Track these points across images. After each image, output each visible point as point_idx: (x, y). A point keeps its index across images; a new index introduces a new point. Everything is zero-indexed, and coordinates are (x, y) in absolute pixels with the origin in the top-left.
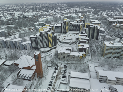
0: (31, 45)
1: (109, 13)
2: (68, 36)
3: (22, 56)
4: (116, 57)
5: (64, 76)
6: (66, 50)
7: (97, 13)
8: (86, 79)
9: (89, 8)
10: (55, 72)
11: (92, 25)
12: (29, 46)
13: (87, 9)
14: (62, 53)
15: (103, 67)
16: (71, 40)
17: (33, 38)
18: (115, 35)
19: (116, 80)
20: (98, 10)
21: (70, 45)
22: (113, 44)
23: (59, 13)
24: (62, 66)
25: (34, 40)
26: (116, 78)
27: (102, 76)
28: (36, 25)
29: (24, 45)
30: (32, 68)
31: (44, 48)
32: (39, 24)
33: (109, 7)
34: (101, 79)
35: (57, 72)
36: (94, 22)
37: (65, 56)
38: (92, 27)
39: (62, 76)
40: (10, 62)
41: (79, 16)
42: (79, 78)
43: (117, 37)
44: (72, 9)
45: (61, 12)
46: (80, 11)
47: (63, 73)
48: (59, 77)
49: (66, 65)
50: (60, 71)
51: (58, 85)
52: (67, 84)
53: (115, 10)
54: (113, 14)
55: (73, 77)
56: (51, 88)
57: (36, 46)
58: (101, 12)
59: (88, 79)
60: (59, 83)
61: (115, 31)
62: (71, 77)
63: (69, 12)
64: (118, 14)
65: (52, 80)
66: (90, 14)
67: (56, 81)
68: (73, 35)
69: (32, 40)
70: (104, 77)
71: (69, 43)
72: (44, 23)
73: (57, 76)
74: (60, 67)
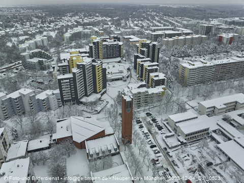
0: (60, 98)
1: (135, 22)
3: (58, 121)
5: (160, 128)
6: (139, 87)
7: (118, 23)
8: (194, 118)
9: (98, 16)
10: (141, 127)
12: (55, 99)
13: (95, 18)
15: (194, 99)
16: (121, 73)
17: (64, 81)
18: (173, 56)
19: (225, 106)
20: (115, 18)
21: (125, 81)
22: (194, 65)
24: (143, 115)
25: (67, 84)
26: (225, 104)
27: (209, 108)
28: (27, 57)
29: (43, 100)
30: (107, 133)
32: (31, 54)
33: (129, 12)
34: (208, 113)
35: (144, 125)
37: (142, 97)
39: (156, 129)
40: (41, 141)
41: (96, 32)
42: (185, 120)
45: (50, 27)
46: (85, 21)
47: (154, 124)
48: (153, 132)
49: (148, 112)
50: (147, 122)
51: (166, 140)
52: (174, 135)
53: (142, 17)
54: (144, 24)
55: (178, 122)
56: (159, 150)
57: (71, 97)
58: (123, 21)
59: (197, 118)
60: (164, 138)
61: (172, 49)
62: (176, 123)
63: (65, 25)
64: (152, 24)
65: (149, 139)
66: (108, 26)
67: (154, 138)
68: (116, 65)
69: (62, 84)
70: (211, 108)
71: (121, 79)
72: (43, 51)
73: (149, 131)
74: (142, 118)
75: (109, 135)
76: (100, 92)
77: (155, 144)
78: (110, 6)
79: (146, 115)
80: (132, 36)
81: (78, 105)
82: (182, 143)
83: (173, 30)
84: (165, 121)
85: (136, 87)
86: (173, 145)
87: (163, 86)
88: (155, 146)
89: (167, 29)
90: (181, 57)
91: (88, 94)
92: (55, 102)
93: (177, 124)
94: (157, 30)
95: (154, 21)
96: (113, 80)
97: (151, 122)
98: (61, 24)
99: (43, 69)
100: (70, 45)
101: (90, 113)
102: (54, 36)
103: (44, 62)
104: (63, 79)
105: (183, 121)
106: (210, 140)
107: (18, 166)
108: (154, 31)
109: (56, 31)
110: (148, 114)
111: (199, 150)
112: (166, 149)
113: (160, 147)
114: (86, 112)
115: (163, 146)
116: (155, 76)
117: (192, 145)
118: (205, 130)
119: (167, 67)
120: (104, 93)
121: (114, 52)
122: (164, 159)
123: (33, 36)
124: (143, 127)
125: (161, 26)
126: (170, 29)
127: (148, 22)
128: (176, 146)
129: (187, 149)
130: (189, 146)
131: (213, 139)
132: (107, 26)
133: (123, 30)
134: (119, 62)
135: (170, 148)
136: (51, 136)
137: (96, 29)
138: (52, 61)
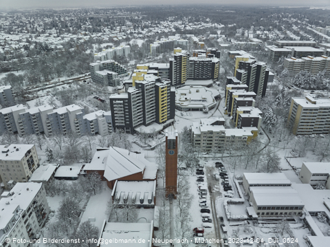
0: (111, 121)
1: (258, 32)
2: (190, 93)
4: (323, 133)
5: (227, 188)
6: (213, 124)
7: (232, 33)
8: (284, 185)
9: (207, 22)
10: (200, 180)
11: (253, 63)
12: (105, 122)
13: (203, 24)
14: (205, 133)
15: (303, 157)
17: (117, 102)
18: (296, 85)
20: (230, 26)
21: (206, 113)
22: (315, 103)
23: (136, 35)
24: (211, 163)
25: (120, 106)
27: (318, 175)
28: (96, 68)
29: (91, 122)
31: (146, 125)
32: (102, 65)
33: (255, 18)
34: (314, 183)
35: (205, 179)
38: (254, 66)
39: (222, 188)
40: (71, 169)
42: (268, 185)
44: (166, 26)
45: (141, 33)
46: (188, 28)
47: (221, 180)
48: (215, 190)
49: (220, 161)
50: (212, 176)
51: (226, 207)
52: (243, 203)
53: (271, 25)
54: (270, 36)
55: (255, 185)
56: (211, 217)
57: (125, 123)
58: (240, 30)
59: (289, 185)
60: (226, 204)
61: (297, 75)
62: (251, 185)
63: (160, 32)
64: (282, 36)
65: (204, 200)
66: (216, 36)
67: (213, 200)
68: (202, 89)
69: (114, 106)
70: (322, 175)
71: (201, 110)
72: (116, 63)
73: (210, 188)
74: (208, 168)
75: (148, 180)
76: (163, 123)
77: (209, 208)
78: (231, 8)
79: (214, 165)
80: (242, 52)
81: (133, 134)
82: (250, 218)
83: (314, 46)
84: (238, 179)
85: (209, 124)
86: (234, 217)
87: (255, 129)
88: (208, 212)
89: (305, 45)
90: (310, 89)
91: (147, 123)
92: (104, 126)
93: (252, 188)
94: (287, 45)
95: (288, 32)
96: (189, 110)
97: (218, 176)
98: (157, 30)
99: (111, 84)
100: (156, 58)
101: (141, 147)
102: (140, 45)
103: (113, 77)
104: (116, 99)
105: (264, 185)
106: (301, 225)
107: (28, 189)
108: (282, 46)
109: (146, 39)
110: (219, 165)
111: (274, 235)
112: (222, 219)
113: (215, 214)
114: (138, 145)
115: (220, 213)
116: (244, 112)
117: (265, 225)
118: (297, 208)
119: (276, 101)
120: (170, 125)
121: (205, 72)
122: (214, 232)
123: (117, 43)
124: (203, 181)
125: (295, 40)
126: (309, 45)
127: (278, 32)
128: (238, 220)
129: (256, 228)
130: (261, 225)
131: (307, 225)
132: (214, 36)
133: (234, 42)
134: (209, 86)
135: (229, 220)
136: (84, 166)
137: (196, 39)
138: (127, 76)
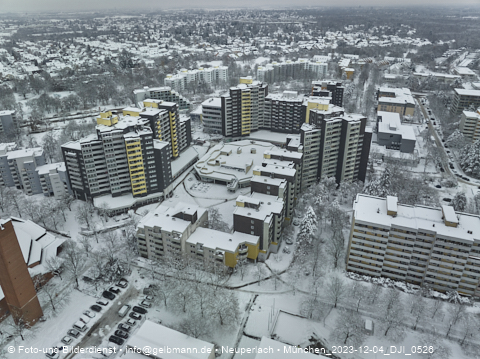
0: (66, 180)
4: (406, 281)
6: (176, 216)
11: (334, 114)
16: (240, 170)
17: (69, 153)
20: (442, 43)
21: (232, 191)
22: (393, 214)
25: (73, 159)
29: (42, 176)
31: (114, 196)
32: (148, 93)
35: (105, 309)
36: (393, 95)
37: (165, 242)
38: (334, 120)
39: (112, 332)
43: (470, 174)
47: (126, 319)
49: (160, 284)
57: (84, 186)
66: (394, 59)
68: (265, 150)
69: (67, 159)
72: (173, 92)
73: (95, 327)
74: (131, 290)
79: (145, 289)
85: (171, 214)
87: (251, 239)
91: (114, 192)
96: (213, 181)
104: (67, 150)
120: (154, 201)
121: (288, 121)
124: (99, 310)
132: (390, 59)
137: (345, 63)
